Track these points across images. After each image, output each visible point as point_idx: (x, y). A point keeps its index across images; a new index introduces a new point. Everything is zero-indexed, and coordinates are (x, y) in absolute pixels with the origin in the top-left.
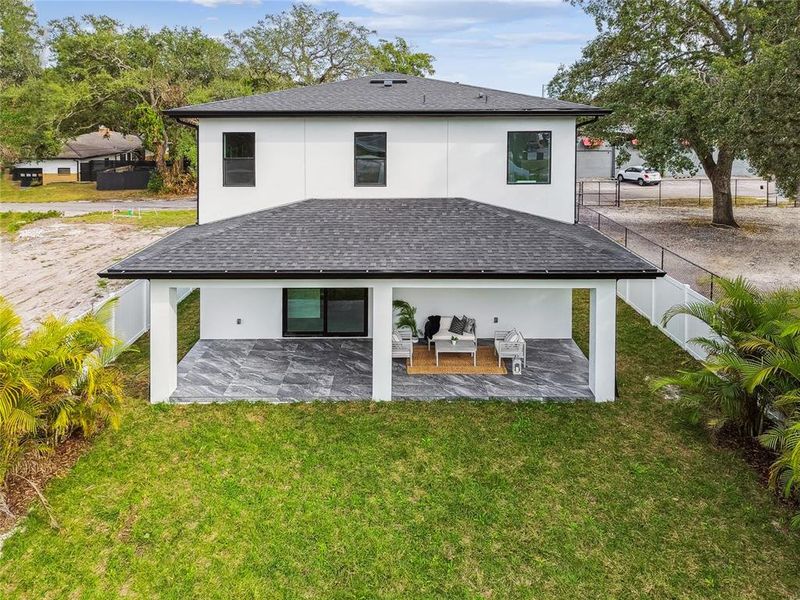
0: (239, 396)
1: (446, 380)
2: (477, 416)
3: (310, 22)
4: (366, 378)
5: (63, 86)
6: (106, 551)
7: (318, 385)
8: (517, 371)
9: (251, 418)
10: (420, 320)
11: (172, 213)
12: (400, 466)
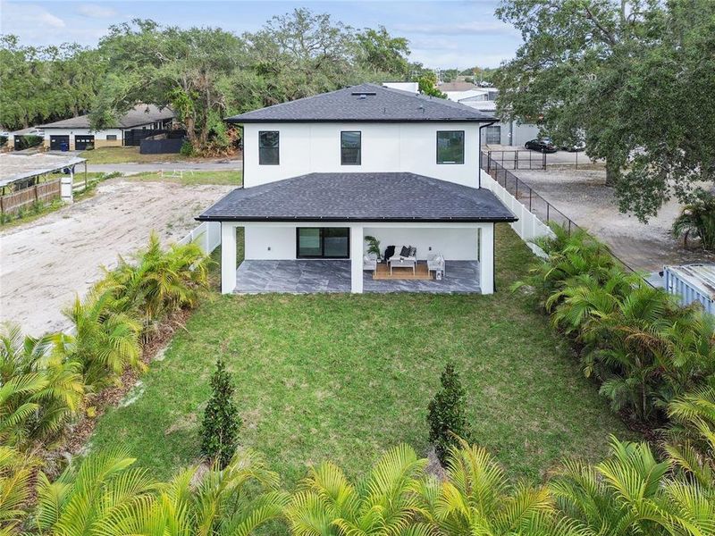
0: (273, 290)
1: (395, 282)
2: (411, 301)
3: (308, 21)
4: (348, 281)
5: (118, 76)
6: (217, 356)
7: (319, 284)
8: (439, 278)
9: (282, 301)
10: (382, 248)
11: (203, 174)
12: (365, 323)
